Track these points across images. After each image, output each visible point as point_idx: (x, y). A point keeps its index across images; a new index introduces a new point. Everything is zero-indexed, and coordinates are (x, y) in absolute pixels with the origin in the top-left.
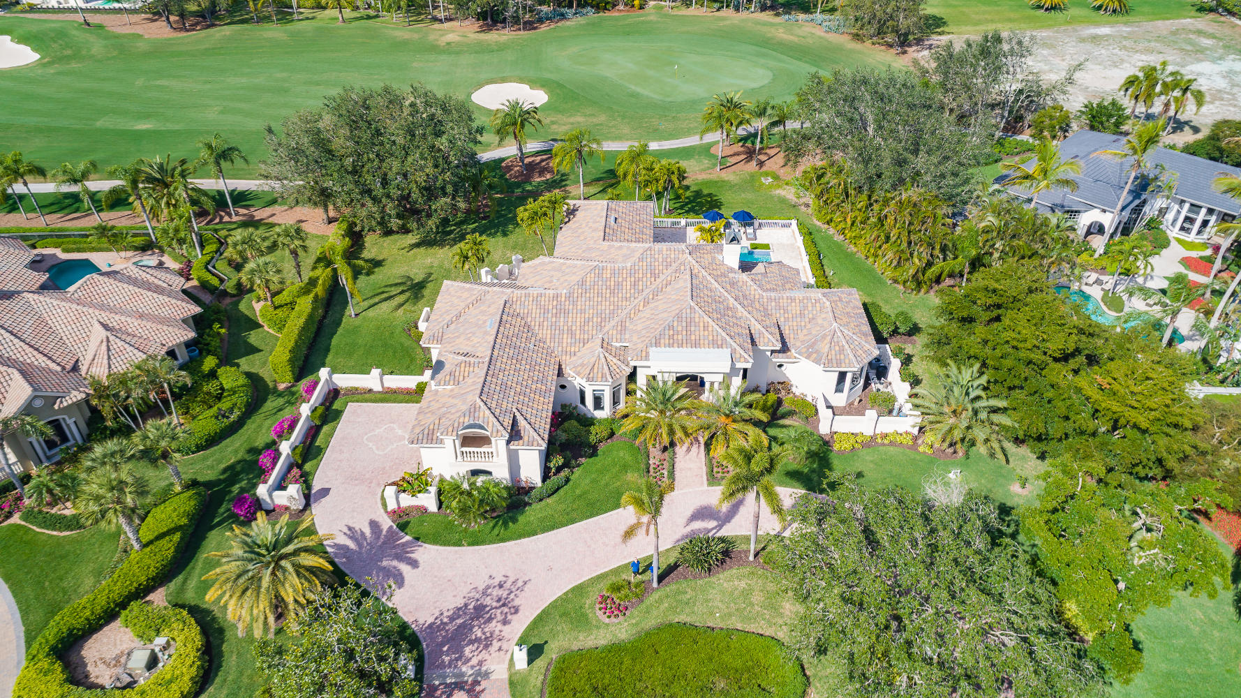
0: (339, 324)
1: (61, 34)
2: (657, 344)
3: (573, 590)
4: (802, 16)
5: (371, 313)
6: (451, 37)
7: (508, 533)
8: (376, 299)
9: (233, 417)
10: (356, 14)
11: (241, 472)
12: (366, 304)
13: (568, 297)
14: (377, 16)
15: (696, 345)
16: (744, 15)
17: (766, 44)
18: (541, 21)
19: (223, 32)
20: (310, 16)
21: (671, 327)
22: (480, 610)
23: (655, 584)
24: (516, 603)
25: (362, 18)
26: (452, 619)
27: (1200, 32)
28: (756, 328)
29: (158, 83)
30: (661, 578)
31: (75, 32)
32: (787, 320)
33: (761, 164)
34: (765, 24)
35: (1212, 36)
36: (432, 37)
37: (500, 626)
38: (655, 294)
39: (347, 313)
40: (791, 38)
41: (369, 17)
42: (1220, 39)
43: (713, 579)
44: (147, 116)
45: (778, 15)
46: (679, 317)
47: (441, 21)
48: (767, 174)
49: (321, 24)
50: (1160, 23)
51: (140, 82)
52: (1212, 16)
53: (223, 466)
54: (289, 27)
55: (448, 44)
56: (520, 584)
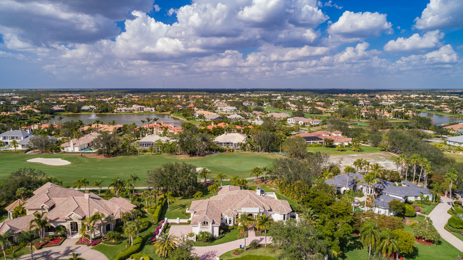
0: (166, 212)
1: (75, 158)
2: (243, 207)
3: (227, 252)
4: (276, 153)
5: (173, 211)
6: (182, 158)
7: (212, 244)
8: (174, 208)
9: (146, 227)
10: (155, 153)
11: (150, 236)
12: (171, 209)
13: (222, 201)
14: (161, 154)
15: (251, 207)
16: (260, 153)
17: (267, 159)
18: (206, 155)
19: (119, 157)
20: (142, 154)
21: (246, 204)
22: (207, 256)
23: (245, 250)
24: (215, 254)
25: (156, 154)
26: (202, 257)
27: (380, 155)
28: (264, 205)
29: (105, 168)
30: (246, 250)
31: (79, 157)
32: (271, 205)
33: (266, 183)
34: (266, 155)
35: (383, 156)
36: (177, 158)
37: (212, 258)
38: (242, 199)
39: (167, 211)
40: (273, 158)
41: (158, 154)
42: (385, 157)
43: (258, 249)
44: (105, 175)
45: (270, 153)
46: (247, 202)
47: (179, 155)
48: (267, 185)
49: (146, 155)
50: (370, 154)
51: (100, 168)
52: (384, 152)
53: (145, 235)
54: (137, 156)
55: (182, 160)
56: (216, 251)
